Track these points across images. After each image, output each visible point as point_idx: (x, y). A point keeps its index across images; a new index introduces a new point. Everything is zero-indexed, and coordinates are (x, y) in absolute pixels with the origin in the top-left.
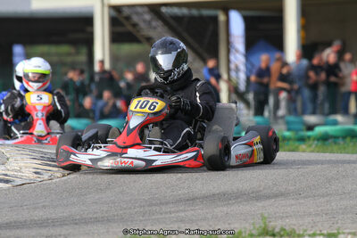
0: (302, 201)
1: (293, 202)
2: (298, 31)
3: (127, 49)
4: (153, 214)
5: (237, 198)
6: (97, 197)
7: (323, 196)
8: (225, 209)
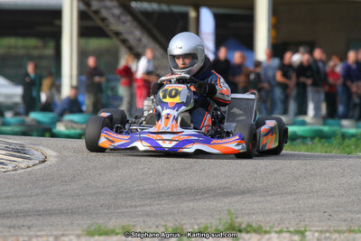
0: (269, 198)
1: (260, 199)
2: (269, 30)
3: (95, 43)
4: (118, 208)
5: (203, 193)
6: (62, 189)
7: (291, 194)
8: (191, 204)
